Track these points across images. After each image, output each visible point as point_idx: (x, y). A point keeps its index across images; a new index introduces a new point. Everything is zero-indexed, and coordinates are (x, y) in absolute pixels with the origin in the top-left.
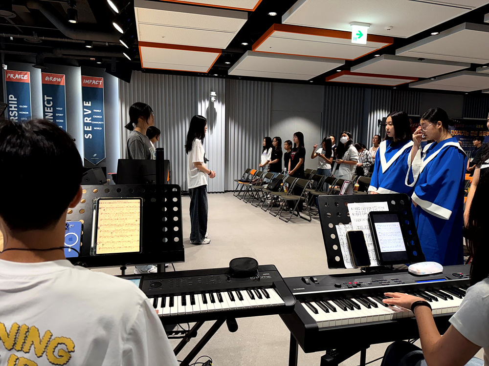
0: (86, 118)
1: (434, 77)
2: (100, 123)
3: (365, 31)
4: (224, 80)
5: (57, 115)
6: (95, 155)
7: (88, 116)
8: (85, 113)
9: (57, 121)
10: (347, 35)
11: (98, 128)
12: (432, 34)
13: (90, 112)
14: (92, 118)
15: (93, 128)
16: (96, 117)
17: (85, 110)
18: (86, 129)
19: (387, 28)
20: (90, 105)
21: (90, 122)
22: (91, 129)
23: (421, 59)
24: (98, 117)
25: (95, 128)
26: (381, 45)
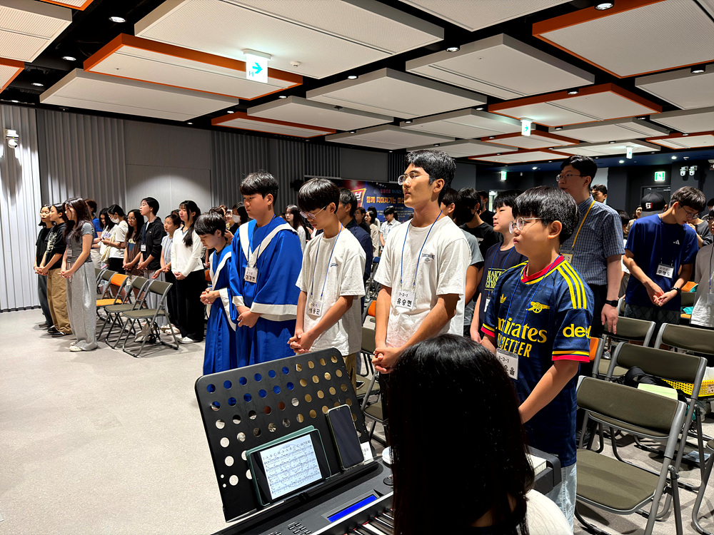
1: (355, 131)
3: (265, 64)
4: (33, 111)
10: (240, 65)
12: (350, 77)
19: (293, 63)
23: (338, 107)
26: (286, 84)
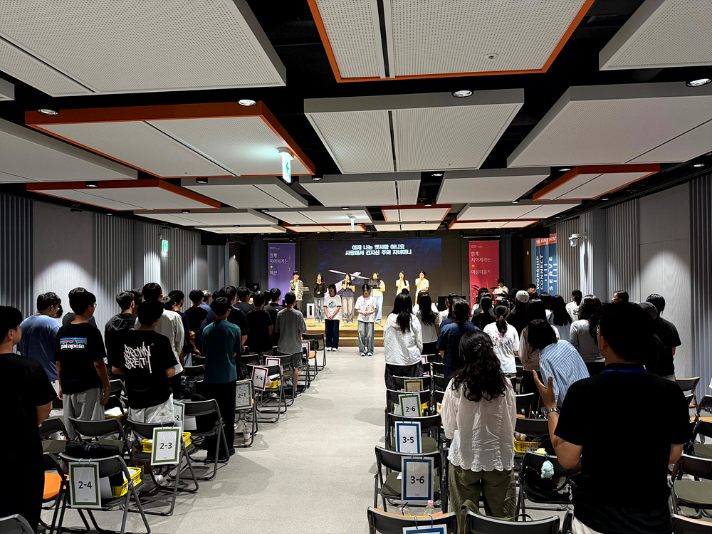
0: (550, 272)
2: (556, 276)
7: (551, 270)
8: (550, 268)
11: (555, 281)
13: (552, 266)
14: (553, 272)
16: (554, 270)
17: (550, 265)
18: (550, 282)
20: (552, 260)
21: (552, 275)
22: (552, 282)
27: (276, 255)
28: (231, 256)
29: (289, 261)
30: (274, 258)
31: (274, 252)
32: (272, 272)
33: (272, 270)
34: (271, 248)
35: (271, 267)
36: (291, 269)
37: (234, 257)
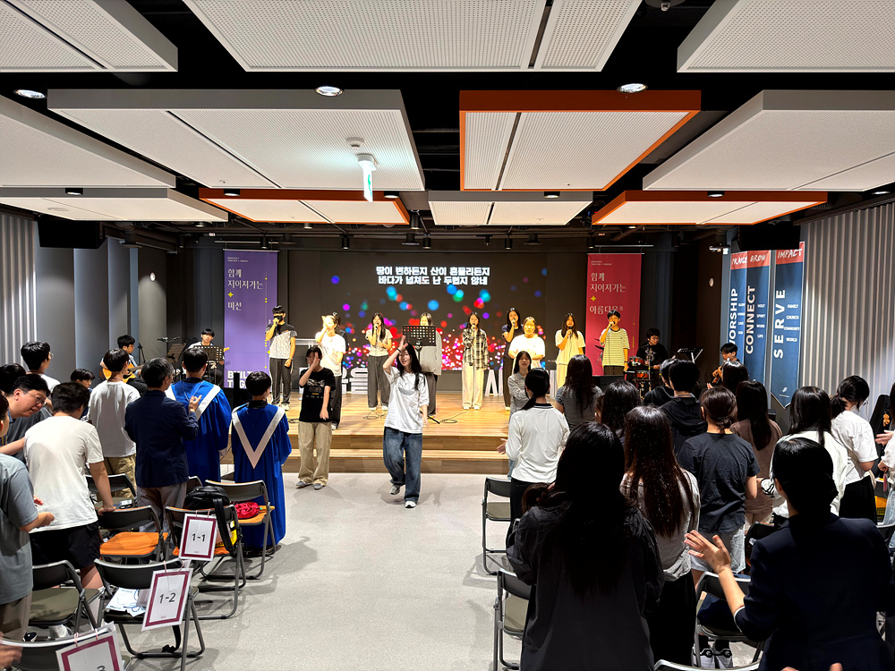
0: (778, 321)
2: (795, 329)
5: (758, 316)
6: (785, 389)
7: (780, 316)
8: (777, 312)
9: (758, 326)
11: (792, 340)
13: (783, 309)
14: (786, 320)
15: (785, 340)
16: (790, 317)
17: (777, 306)
18: (776, 341)
20: (783, 297)
21: (782, 327)
22: (782, 341)
24: (794, 317)
25: (788, 339)
27: (239, 271)
28: (143, 274)
29: (265, 286)
30: (237, 278)
31: (236, 266)
32: (231, 305)
33: (231, 300)
34: (230, 259)
35: (231, 295)
36: (269, 300)
37: (153, 277)
